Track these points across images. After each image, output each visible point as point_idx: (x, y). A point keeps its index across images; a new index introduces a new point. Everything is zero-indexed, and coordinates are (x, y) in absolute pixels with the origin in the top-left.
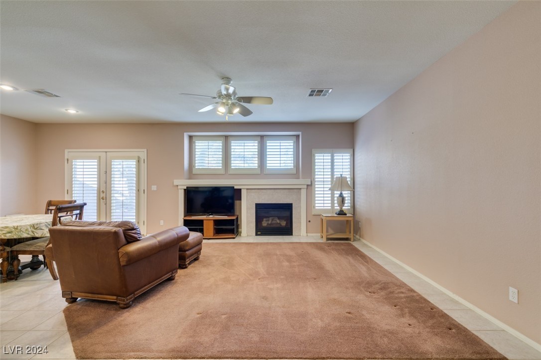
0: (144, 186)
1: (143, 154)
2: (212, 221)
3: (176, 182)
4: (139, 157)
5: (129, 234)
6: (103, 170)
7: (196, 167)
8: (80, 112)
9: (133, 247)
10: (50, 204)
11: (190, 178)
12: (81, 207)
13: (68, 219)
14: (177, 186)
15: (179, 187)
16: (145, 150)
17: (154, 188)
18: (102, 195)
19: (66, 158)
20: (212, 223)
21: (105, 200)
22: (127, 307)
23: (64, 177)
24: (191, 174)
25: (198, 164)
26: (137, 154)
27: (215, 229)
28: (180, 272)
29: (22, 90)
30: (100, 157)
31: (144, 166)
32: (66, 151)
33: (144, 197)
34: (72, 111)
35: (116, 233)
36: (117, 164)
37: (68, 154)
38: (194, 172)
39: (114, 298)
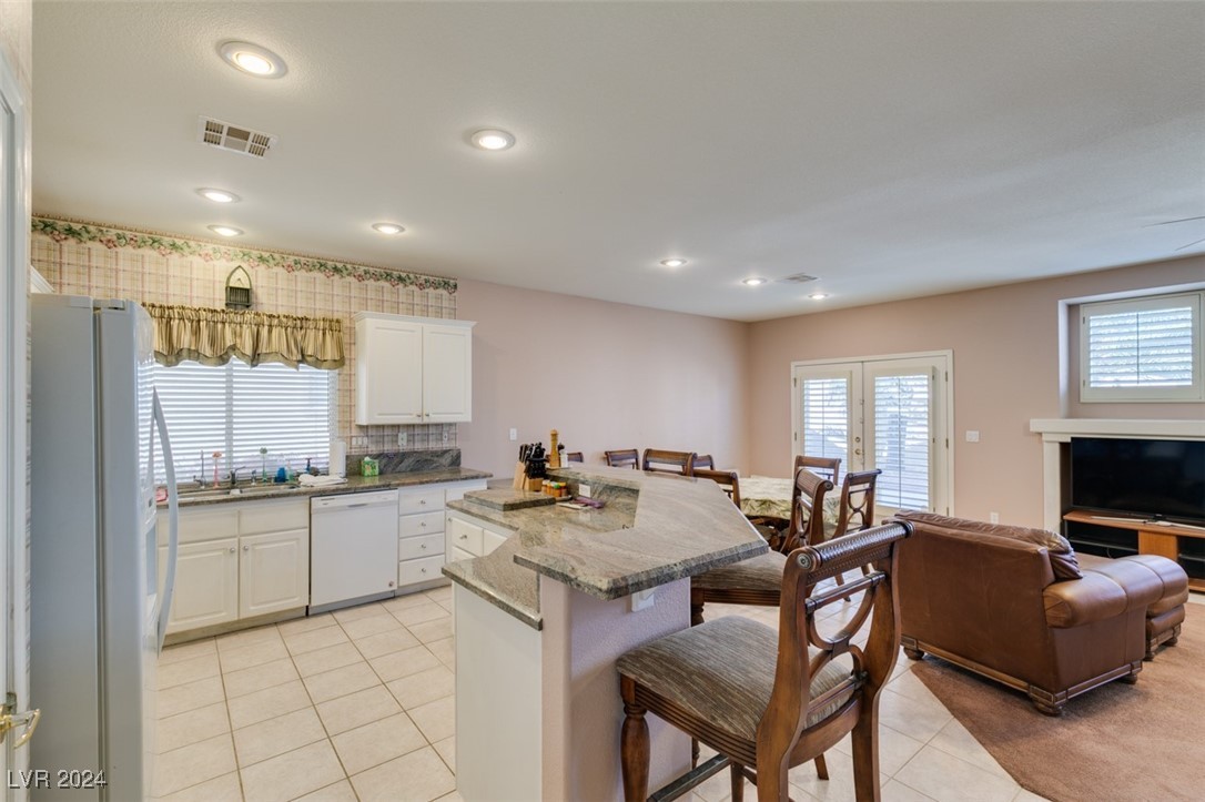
0: (947, 432)
1: (943, 360)
2: (1172, 539)
3: (1036, 425)
4: (934, 369)
6: (857, 396)
7: (1092, 385)
8: (831, 296)
11: (1071, 414)
14: (1040, 434)
15: (1045, 437)
16: (949, 353)
17: (972, 436)
18: (856, 446)
19: (792, 377)
20: (1171, 544)
21: (861, 456)
24: (1076, 404)
26: (929, 363)
27: (1185, 563)
29: (771, 281)
30: (851, 372)
31: (947, 389)
32: (793, 364)
33: (947, 457)
34: (818, 297)
36: (885, 387)
37: (796, 369)
38: (1085, 397)
39: (1020, 684)
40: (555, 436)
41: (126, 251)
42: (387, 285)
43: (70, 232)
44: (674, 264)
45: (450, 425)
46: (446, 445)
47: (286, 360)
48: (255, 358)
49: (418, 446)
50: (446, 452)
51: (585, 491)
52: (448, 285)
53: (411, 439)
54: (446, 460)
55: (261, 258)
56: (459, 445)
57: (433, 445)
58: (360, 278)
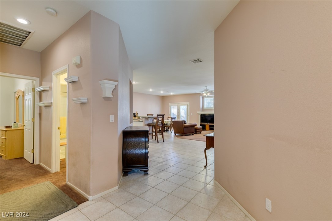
0: (189, 114)
1: (188, 103)
2: (208, 125)
3: (198, 112)
4: (187, 105)
5: (184, 122)
6: (178, 109)
9: (185, 125)
10: (168, 118)
11: (203, 111)
12: (175, 118)
13: (173, 120)
15: (199, 114)
16: (189, 102)
17: (192, 114)
18: (178, 116)
20: (208, 126)
22: (184, 136)
23: (169, 111)
24: (203, 109)
25: (205, 106)
26: (187, 104)
27: (209, 128)
28: (194, 134)
30: (177, 105)
31: (189, 107)
32: (169, 103)
33: (189, 117)
34: (172, 94)
35: (182, 122)
36: (182, 107)
37: (170, 104)
38: (204, 109)
39: (182, 134)
40: (137, 112)
44: (151, 90)
51: (141, 118)
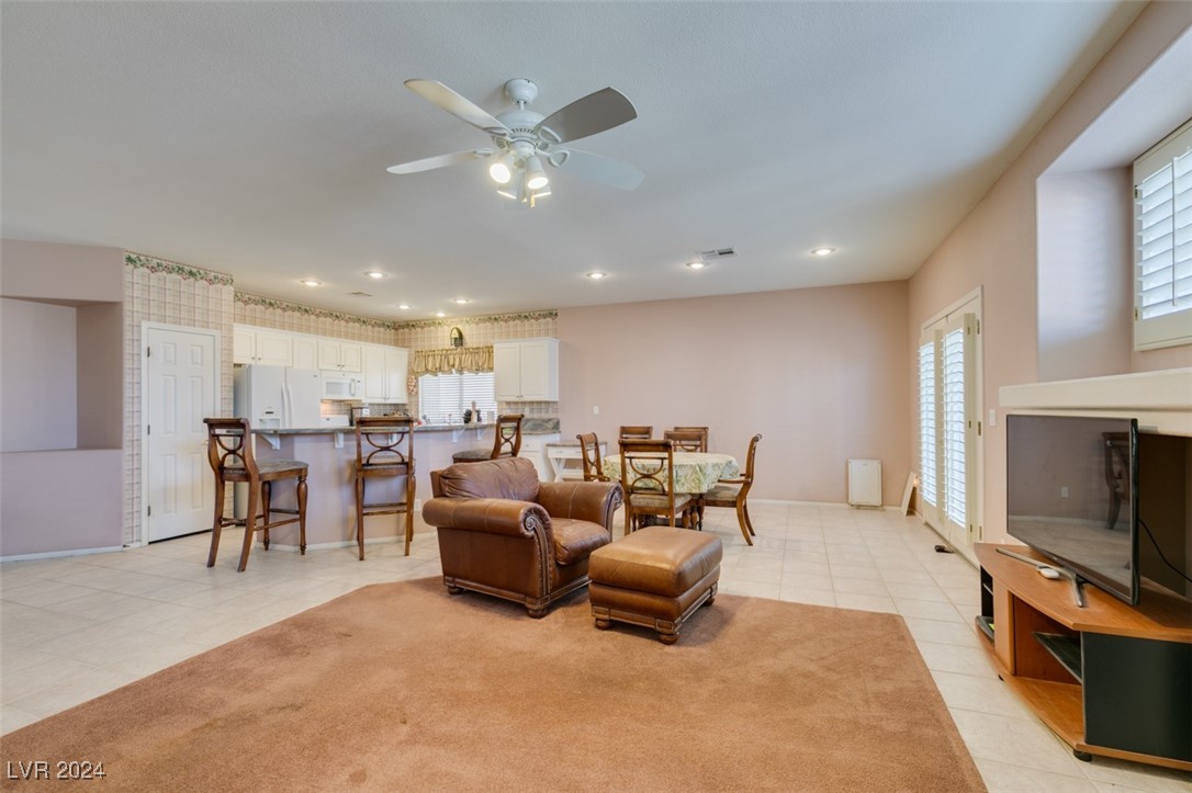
0: (978, 413)
1: (978, 302)
3: (1003, 396)
4: (965, 320)
6: (938, 363)
16: (978, 290)
17: (992, 417)
24: (1133, 353)
26: (969, 311)
31: (979, 345)
32: (922, 326)
33: (980, 448)
37: (924, 333)
41: (426, 329)
42: (518, 322)
43: (413, 326)
45: (554, 402)
46: (551, 415)
47: (470, 370)
48: (460, 371)
49: (536, 416)
50: (549, 420)
52: (552, 314)
53: (532, 410)
54: (550, 425)
55: (467, 322)
56: (559, 416)
57: (545, 416)
58: (506, 321)
